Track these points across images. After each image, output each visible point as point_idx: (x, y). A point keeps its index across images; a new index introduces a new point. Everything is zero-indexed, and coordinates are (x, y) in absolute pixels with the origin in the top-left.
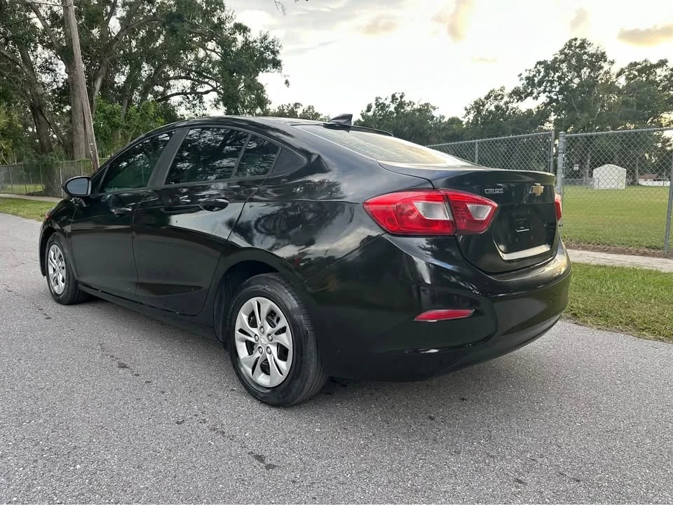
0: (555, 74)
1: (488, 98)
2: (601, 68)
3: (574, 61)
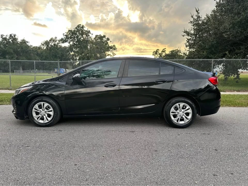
0: (75, 35)
1: (51, 40)
2: (89, 35)
3: (80, 32)
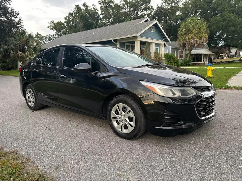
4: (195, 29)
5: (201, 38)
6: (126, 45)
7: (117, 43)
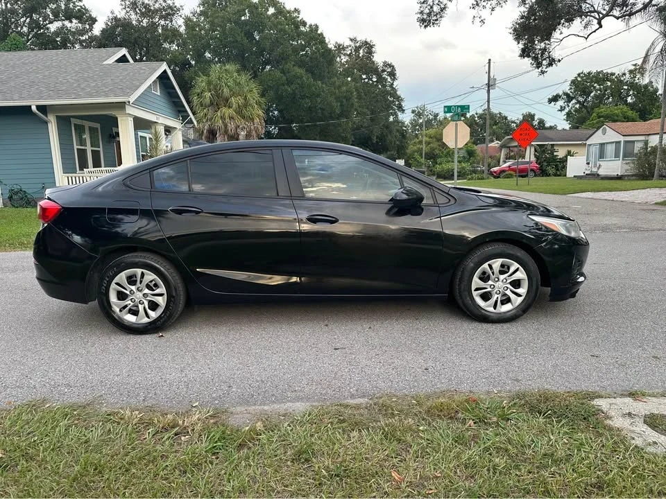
4: (234, 94)
5: (252, 120)
6: (75, 125)
7: (47, 117)
